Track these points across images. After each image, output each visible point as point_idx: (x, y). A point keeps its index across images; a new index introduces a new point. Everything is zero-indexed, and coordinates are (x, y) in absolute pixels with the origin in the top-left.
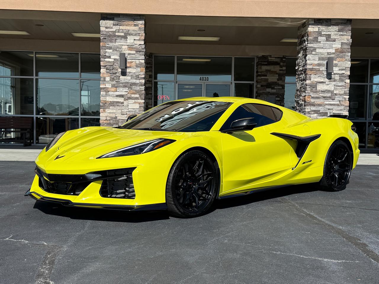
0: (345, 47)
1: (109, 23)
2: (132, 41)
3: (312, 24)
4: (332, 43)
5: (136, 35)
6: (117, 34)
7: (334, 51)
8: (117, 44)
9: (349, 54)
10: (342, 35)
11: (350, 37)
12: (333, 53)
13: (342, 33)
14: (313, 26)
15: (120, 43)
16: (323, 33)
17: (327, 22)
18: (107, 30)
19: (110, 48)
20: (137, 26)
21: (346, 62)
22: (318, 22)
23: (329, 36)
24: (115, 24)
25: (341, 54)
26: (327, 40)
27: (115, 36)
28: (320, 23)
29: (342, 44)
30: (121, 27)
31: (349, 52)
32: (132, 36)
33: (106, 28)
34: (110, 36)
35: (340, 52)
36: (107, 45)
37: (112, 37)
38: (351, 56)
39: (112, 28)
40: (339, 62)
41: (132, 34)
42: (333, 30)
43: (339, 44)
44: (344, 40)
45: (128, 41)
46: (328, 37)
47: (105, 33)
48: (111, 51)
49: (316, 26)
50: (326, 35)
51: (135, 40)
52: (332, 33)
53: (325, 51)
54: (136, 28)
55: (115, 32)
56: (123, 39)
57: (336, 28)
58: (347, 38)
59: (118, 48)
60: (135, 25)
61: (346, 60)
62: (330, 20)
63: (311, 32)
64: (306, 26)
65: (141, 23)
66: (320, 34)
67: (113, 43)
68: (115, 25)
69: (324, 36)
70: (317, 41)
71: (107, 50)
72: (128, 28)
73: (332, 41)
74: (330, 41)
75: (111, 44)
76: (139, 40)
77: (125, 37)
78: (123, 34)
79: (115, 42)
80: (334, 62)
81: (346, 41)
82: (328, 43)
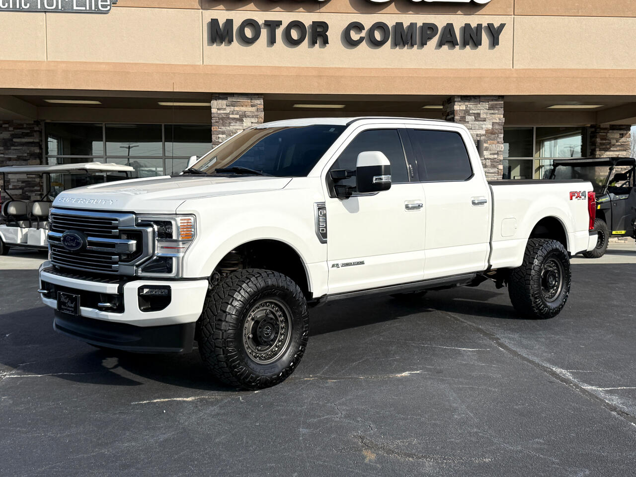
0: (497, 127)
1: (222, 103)
2: (250, 124)
3: (459, 101)
4: (481, 123)
5: (253, 117)
6: (231, 116)
7: (484, 132)
8: (231, 128)
9: (502, 136)
10: (493, 114)
11: (502, 116)
12: (483, 135)
13: (492, 111)
14: (459, 104)
15: (235, 127)
16: (471, 112)
17: (476, 99)
18: (219, 112)
19: (223, 133)
20: (254, 106)
21: (499, 145)
22: (465, 98)
23: (479, 114)
24: (228, 104)
25: (493, 136)
26: (476, 120)
27: (229, 118)
28: (467, 100)
29: (493, 124)
30: (237, 109)
31: (501, 133)
32: (249, 119)
33: (218, 109)
34: (223, 119)
35: (491, 133)
36: (220, 130)
37: (225, 120)
38: (503, 138)
39: (225, 109)
40: (490, 146)
41: (248, 116)
42: (482, 108)
43: (490, 124)
44: (496, 120)
45: (245, 124)
46: (477, 117)
47: (216, 115)
48: (224, 136)
49: (462, 103)
50: (474, 113)
51: (252, 123)
52: (482, 112)
53: (475, 133)
54: (254, 109)
55: (229, 114)
56: (238, 122)
57: (486, 105)
58: (499, 117)
59: (232, 132)
60: (252, 106)
61: (498, 143)
62: (479, 96)
63: (457, 110)
64: (451, 102)
65: (260, 102)
66: (467, 112)
67: (227, 127)
68: (229, 106)
69: (472, 114)
70: (465, 121)
71: (220, 136)
72: (244, 109)
73: (482, 121)
74: (478, 121)
75: (224, 128)
76: (258, 123)
77: (240, 120)
78: (237, 116)
79: (229, 126)
80: (485, 145)
81: (498, 121)
82: (477, 123)
